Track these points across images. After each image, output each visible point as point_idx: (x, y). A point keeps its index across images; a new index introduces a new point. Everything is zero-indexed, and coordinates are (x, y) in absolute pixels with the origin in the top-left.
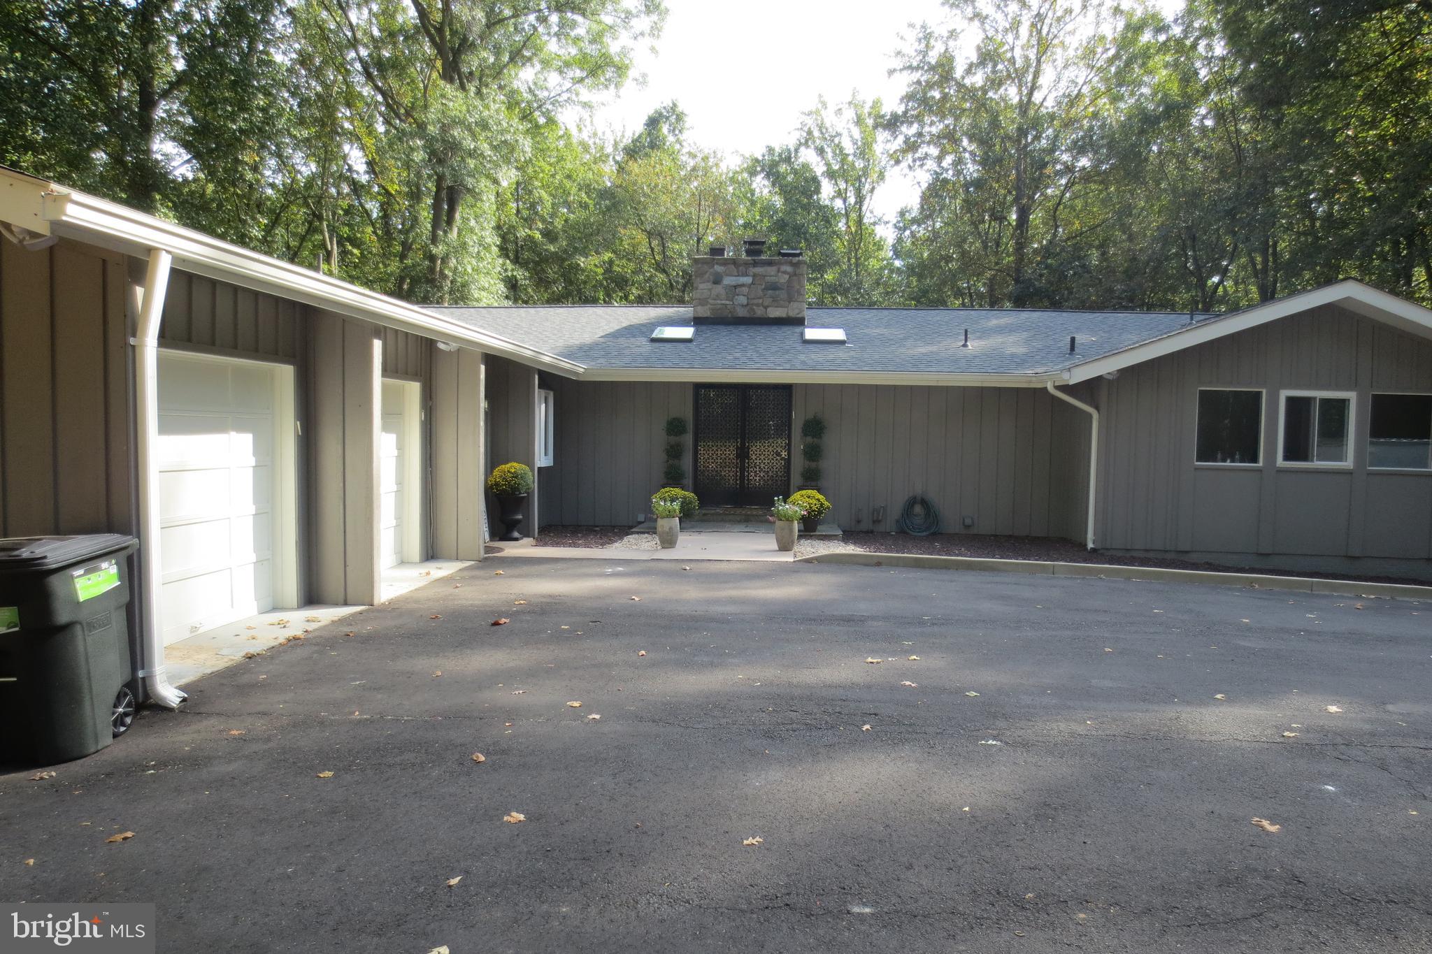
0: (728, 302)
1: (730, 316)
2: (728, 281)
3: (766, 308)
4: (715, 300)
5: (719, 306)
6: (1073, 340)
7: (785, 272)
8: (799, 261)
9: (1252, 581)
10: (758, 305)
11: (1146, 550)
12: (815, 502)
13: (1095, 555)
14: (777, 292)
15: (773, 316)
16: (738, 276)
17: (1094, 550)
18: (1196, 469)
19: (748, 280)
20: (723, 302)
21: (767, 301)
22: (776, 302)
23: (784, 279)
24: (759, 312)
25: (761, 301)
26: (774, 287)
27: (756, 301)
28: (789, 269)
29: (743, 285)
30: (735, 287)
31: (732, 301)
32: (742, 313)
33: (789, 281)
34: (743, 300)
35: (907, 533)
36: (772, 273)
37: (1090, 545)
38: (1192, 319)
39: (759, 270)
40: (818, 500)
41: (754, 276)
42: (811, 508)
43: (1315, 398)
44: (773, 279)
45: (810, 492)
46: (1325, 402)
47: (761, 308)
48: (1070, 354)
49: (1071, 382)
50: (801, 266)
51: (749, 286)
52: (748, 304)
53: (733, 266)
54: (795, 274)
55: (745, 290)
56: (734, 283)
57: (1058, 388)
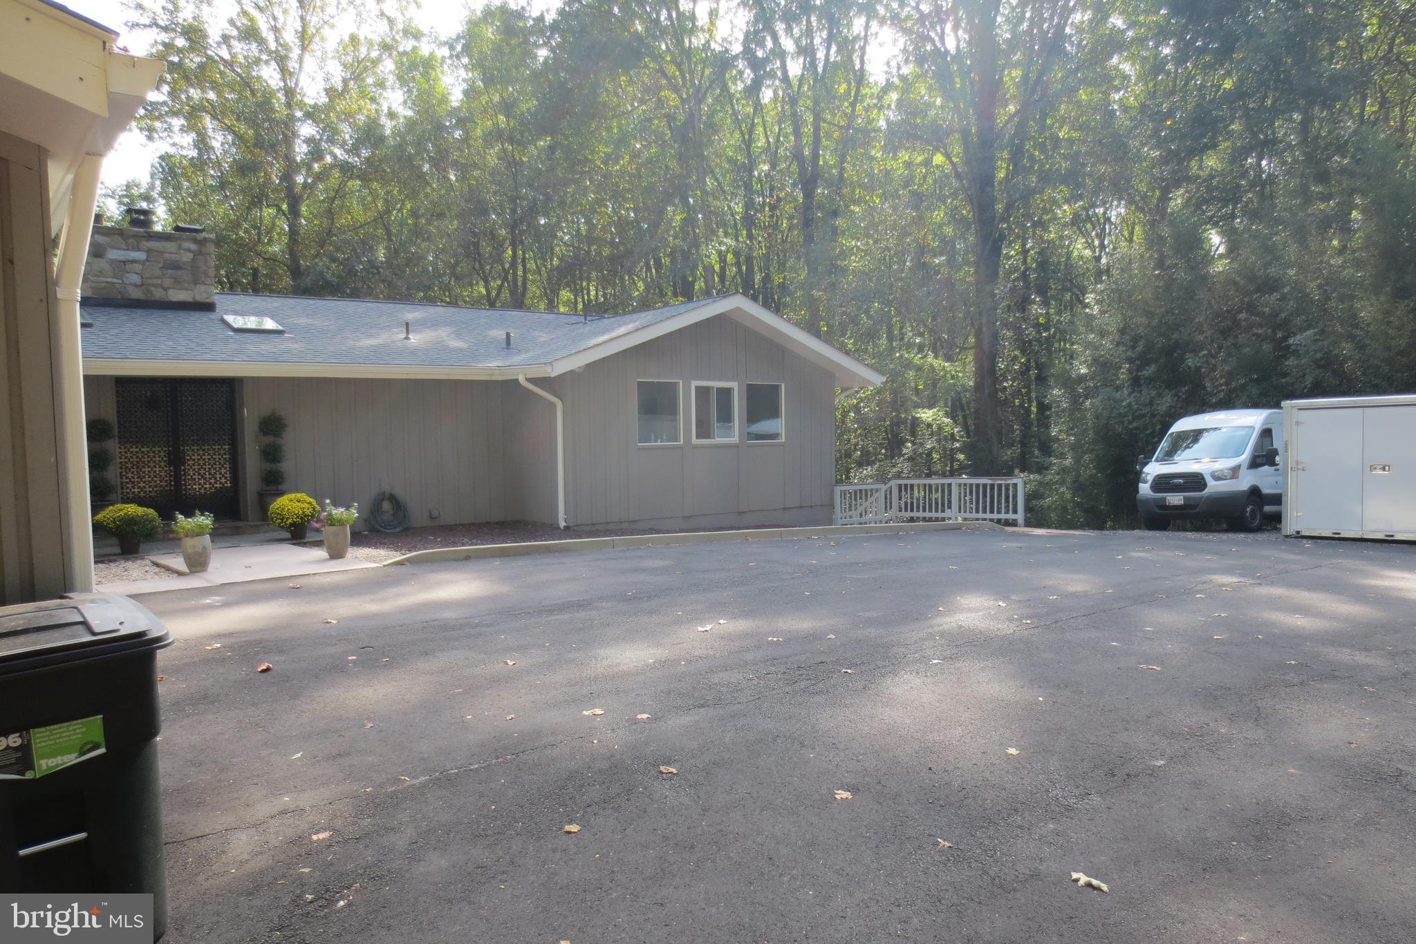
0: (115, 280)
1: (119, 297)
2: (113, 254)
3: (165, 289)
4: (97, 276)
5: (103, 285)
6: (508, 335)
7: (188, 250)
8: (205, 238)
9: (746, 535)
10: (156, 286)
11: (607, 523)
12: (307, 506)
13: (569, 531)
14: (179, 272)
15: (175, 300)
16: (127, 250)
17: (567, 528)
18: (639, 449)
19: (141, 256)
20: (109, 280)
21: (167, 282)
22: (177, 283)
23: (187, 257)
24: (158, 294)
25: (159, 281)
26: (176, 266)
27: (151, 281)
28: (193, 247)
29: (134, 261)
30: (124, 262)
31: (121, 279)
32: (136, 294)
33: (193, 261)
34: (135, 279)
35: (382, 532)
36: (173, 250)
37: (562, 524)
38: (586, 319)
39: (153, 244)
40: (309, 503)
41: (149, 251)
42: (304, 512)
43: (713, 387)
44: (173, 256)
45: (299, 495)
46: (720, 390)
47: (160, 290)
48: (507, 348)
49: (553, 375)
50: (208, 244)
51: (143, 263)
52: (142, 285)
53: (120, 238)
54: (200, 253)
55: (138, 267)
56: (122, 258)
57: (528, 380)
